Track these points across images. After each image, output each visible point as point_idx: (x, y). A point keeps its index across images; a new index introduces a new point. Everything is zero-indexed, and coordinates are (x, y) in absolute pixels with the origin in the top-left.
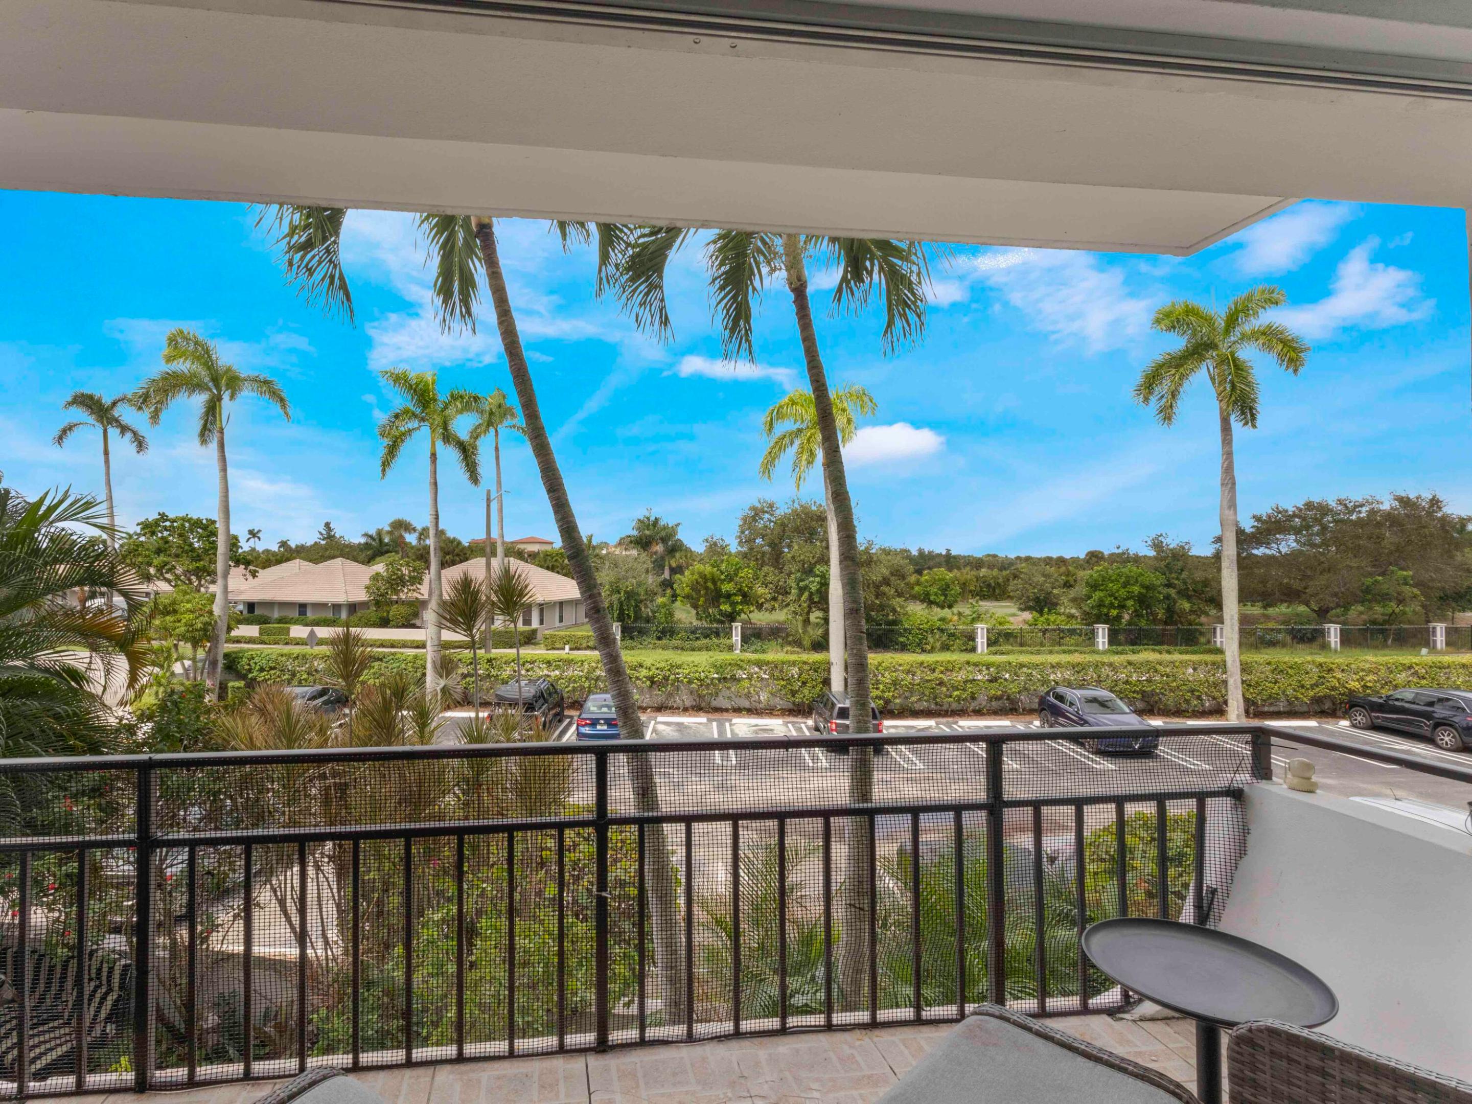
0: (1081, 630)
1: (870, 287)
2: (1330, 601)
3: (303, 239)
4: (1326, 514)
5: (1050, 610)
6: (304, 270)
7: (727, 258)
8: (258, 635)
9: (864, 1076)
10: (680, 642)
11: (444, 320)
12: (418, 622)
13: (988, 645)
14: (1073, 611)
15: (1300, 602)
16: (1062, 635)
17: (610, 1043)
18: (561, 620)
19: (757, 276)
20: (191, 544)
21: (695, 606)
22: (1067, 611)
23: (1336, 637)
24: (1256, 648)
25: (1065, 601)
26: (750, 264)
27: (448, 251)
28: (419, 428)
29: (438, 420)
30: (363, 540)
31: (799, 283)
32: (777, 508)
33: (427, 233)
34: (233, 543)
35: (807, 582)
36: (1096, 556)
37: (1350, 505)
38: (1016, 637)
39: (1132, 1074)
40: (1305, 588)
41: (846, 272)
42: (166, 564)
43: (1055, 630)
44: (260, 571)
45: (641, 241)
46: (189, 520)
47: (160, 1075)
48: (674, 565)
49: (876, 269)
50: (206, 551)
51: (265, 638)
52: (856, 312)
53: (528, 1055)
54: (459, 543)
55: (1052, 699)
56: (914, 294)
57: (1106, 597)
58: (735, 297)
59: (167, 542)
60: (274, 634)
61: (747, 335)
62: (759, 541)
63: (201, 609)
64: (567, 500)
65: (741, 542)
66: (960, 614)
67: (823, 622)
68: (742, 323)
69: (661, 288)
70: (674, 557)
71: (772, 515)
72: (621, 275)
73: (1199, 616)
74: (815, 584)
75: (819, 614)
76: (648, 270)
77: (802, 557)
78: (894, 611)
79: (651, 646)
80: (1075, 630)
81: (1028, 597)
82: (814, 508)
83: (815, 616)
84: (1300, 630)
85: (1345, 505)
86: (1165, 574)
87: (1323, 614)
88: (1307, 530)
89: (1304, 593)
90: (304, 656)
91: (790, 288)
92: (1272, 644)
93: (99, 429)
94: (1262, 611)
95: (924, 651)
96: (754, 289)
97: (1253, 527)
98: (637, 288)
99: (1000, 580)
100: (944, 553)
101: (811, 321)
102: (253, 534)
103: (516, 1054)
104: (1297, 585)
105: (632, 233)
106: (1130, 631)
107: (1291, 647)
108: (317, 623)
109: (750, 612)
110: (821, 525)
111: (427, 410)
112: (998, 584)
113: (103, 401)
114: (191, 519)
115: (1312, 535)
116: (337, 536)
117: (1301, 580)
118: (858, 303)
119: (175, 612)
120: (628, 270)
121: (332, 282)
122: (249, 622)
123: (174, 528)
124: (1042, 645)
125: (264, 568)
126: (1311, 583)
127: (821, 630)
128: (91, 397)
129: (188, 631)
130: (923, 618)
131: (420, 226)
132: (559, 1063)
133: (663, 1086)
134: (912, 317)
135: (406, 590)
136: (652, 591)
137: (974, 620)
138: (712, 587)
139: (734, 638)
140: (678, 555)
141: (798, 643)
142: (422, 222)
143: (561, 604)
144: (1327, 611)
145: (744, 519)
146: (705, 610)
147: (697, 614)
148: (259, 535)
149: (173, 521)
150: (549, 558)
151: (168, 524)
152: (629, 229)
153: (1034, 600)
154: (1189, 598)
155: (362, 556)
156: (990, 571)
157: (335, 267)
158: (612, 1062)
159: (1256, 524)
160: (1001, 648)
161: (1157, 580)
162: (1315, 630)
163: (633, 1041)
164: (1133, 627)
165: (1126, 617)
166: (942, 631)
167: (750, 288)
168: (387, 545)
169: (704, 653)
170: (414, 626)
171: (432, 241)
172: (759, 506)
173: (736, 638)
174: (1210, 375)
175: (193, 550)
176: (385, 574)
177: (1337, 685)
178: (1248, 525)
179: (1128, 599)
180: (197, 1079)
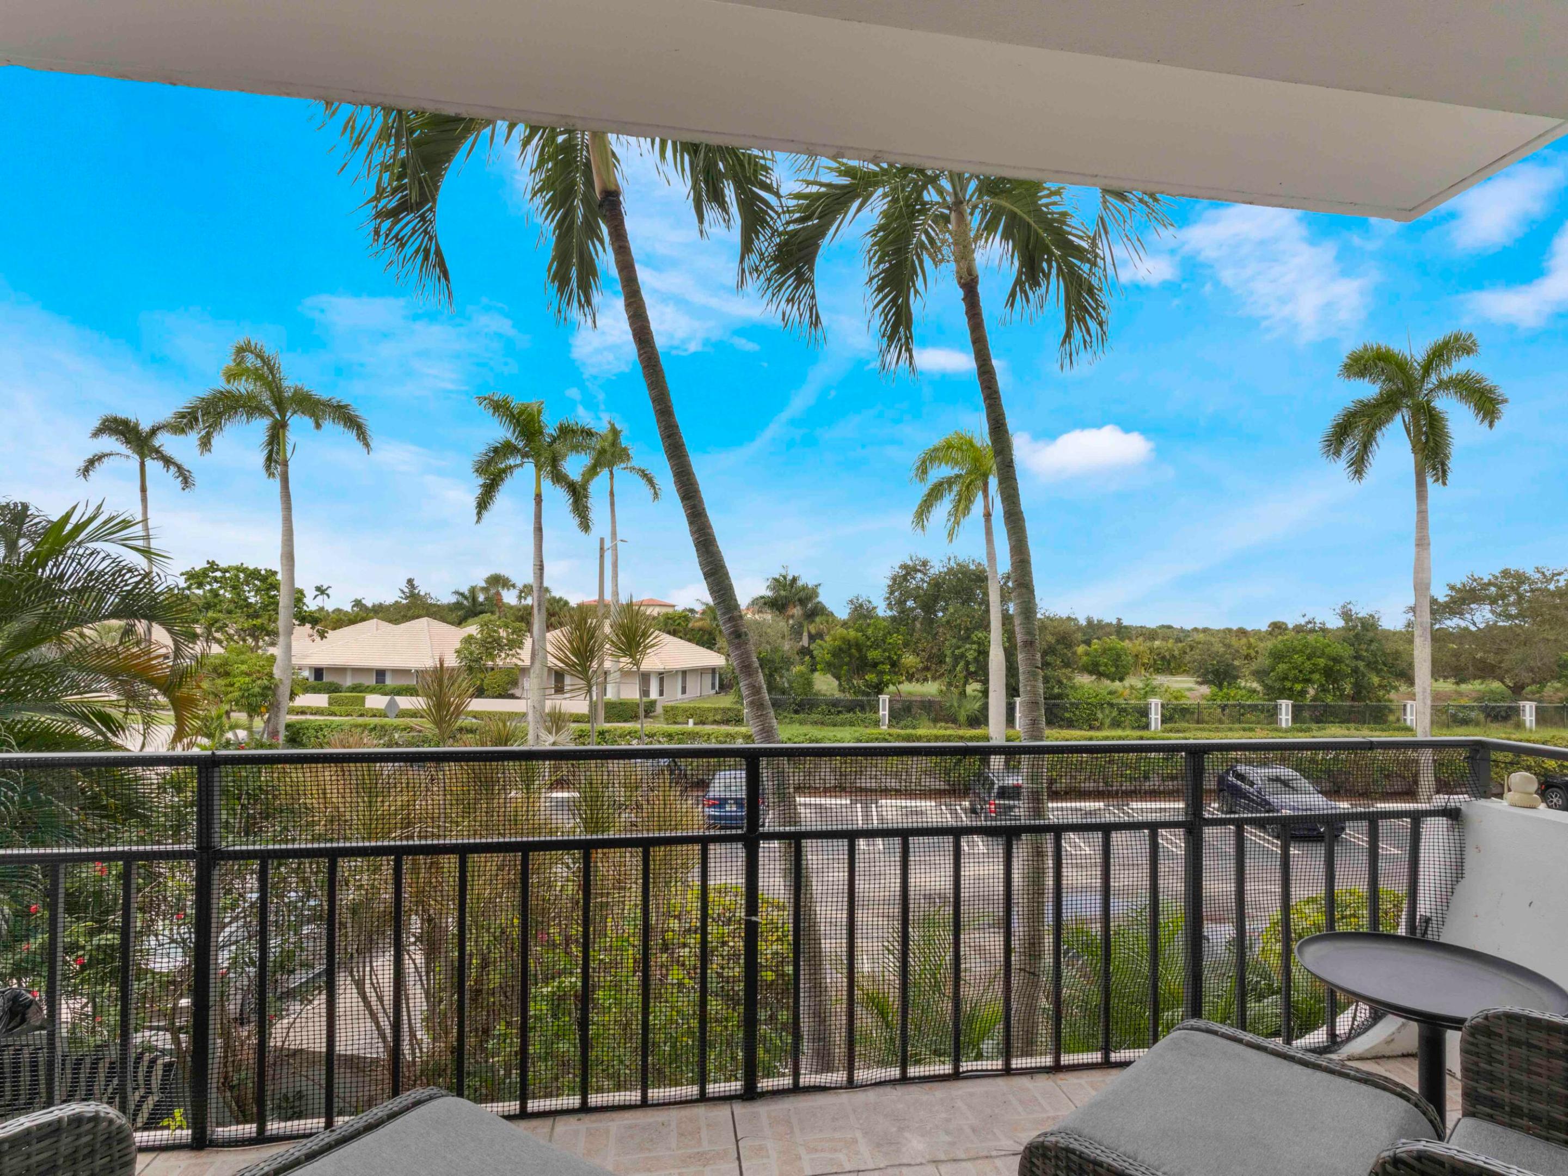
0: (1263, 705)
1: (1047, 292)
2: (1526, 677)
3: (393, 204)
4: (1523, 583)
5: (1229, 684)
6: (394, 241)
7: (887, 254)
8: (327, 705)
9: (1049, 1118)
10: (820, 716)
11: (559, 311)
12: (517, 692)
13: (1163, 722)
14: (1255, 685)
15: (1494, 678)
16: (1242, 711)
17: (759, 1090)
18: (684, 691)
19: (920, 277)
20: (246, 599)
21: (838, 678)
22: (1248, 685)
23: (1531, 716)
24: (1448, 726)
25: (1247, 674)
26: (913, 262)
27: (565, 230)
28: (521, 465)
29: (546, 455)
30: (453, 599)
31: (970, 278)
32: (931, 567)
33: (540, 209)
34: (299, 597)
35: (962, 650)
36: (1279, 628)
37: (1547, 573)
38: (1193, 713)
39: (1355, 1079)
40: (1500, 662)
41: (1020, 273)
42: (217, 621)
43: (1234, 706)
44: (330, 631)
45: (791, 227)
46: (244, 570)
47: (222, 1132)
48: (813, 631)
49: (1054, 271)
50: (265, 607)
51: (335, 708)
52: (1031, 319)
53: (664, 1104)
54: (566, 603)
55: (1231, 778)
56: (1096, 301)
57: (1289, 669)
58: (894, 300)
59: (217, 595)
60: (346, 704)
61: (907, 343)
62: (910, 603)
63: (259, 672)
64: (704, 509)
65: (890, 604)
66: (1132, 687)
67: (980, 695)
68: (902, 329)
69: (812, 282)
70: (813, 621)
71: (925, 574)
72: (767, 266)
73: (1389, 692)
74: (972, 652)
75: (978, 686)
76: (798, 261)
77: (958, 621)
78: (1060, 682)
79: (787, 720)
80: (1256, 706)
81: (1206, 669)
82: (972, 567)
83: (973, 688)
84: (1493, 708)
85: (1543, 573)
86: (1353, 645)
87: (1518, 690)
88: (1503, 600)
89: (1500, 668)
90: (383, 727)
91: (959, 283)
92: (1465, 722)
93: (135, 460)
94: (1454, 687)
95: (1091, 728)
96: (916, 292)
97: (1447, 596)
98: (785, 282)
99: (1176, 653)
100: (1114, 622)
101: (982, 320)
102: (321, 590)
103: (650, 1102)
104: (1492, 659)
105: (779, 217)
106: (1315, 707)
107: (1484, 726)
108: (399, 692)
109: (900, 683)
110: (980, 587)
111: (532, 445)
112: (1173, 656)
113: (140, 428)
114: (247, 568)
115: (1508, 605)
116: (422, 593)
117: (1496, 653)
118: (1034, 310)
119: (227, 674)
120: (776, 259)
121: (426, 258)
122: (315, 690)
123: (226, 579)
124: (1221, 722)
125: (334, 629)
126: (1506, 657)
127: (978, 704)
128: (126, 423)
129: (243, 697)
130: (1091, 691)
131: (532, 199)
132: (701, 1111)
133: (821, 1131)
134: (1093, 325)
135: (503, 655)
136: (789, 658)
137: (1146, 695)
138: (857, 655)
139: (881, 713)
140: (818, 619)
141: (954, 720)
142: (535, 195)
143: (684, 673)
144: (1522, 687)
145: (894, 579)
146: (849, 680)
147: (840, 685)
148: (328, 592)
149: (225, 571)
150: (670, 621)
151: (218, 574)
152: (776, 212)
153: (1213, 672)
154: (1378, 672)
155: (454, 616)
156: (1164, 643)
157: (431, 239)
158: (762, 1109)
159: (1449, 592)
160: (1177, 725)
161: (1346, 651)
162: (1510, 707)
163: (786, 1087)
164: (1318, 703)
165: (1311, 692)
166: (1111, 705)
167: (912, 290)
168: (481, 604)
169: (847, 728)
170: (512, 697)
171: (546, 218)
172: (910, 563)
173: (884, 712)
174: (1405, 426)
175: (249, 605)
176: (479, 636)
177: (1533, 764)
178: (1442, 594)
179: (1312, 672)
180: (268, 1133)
